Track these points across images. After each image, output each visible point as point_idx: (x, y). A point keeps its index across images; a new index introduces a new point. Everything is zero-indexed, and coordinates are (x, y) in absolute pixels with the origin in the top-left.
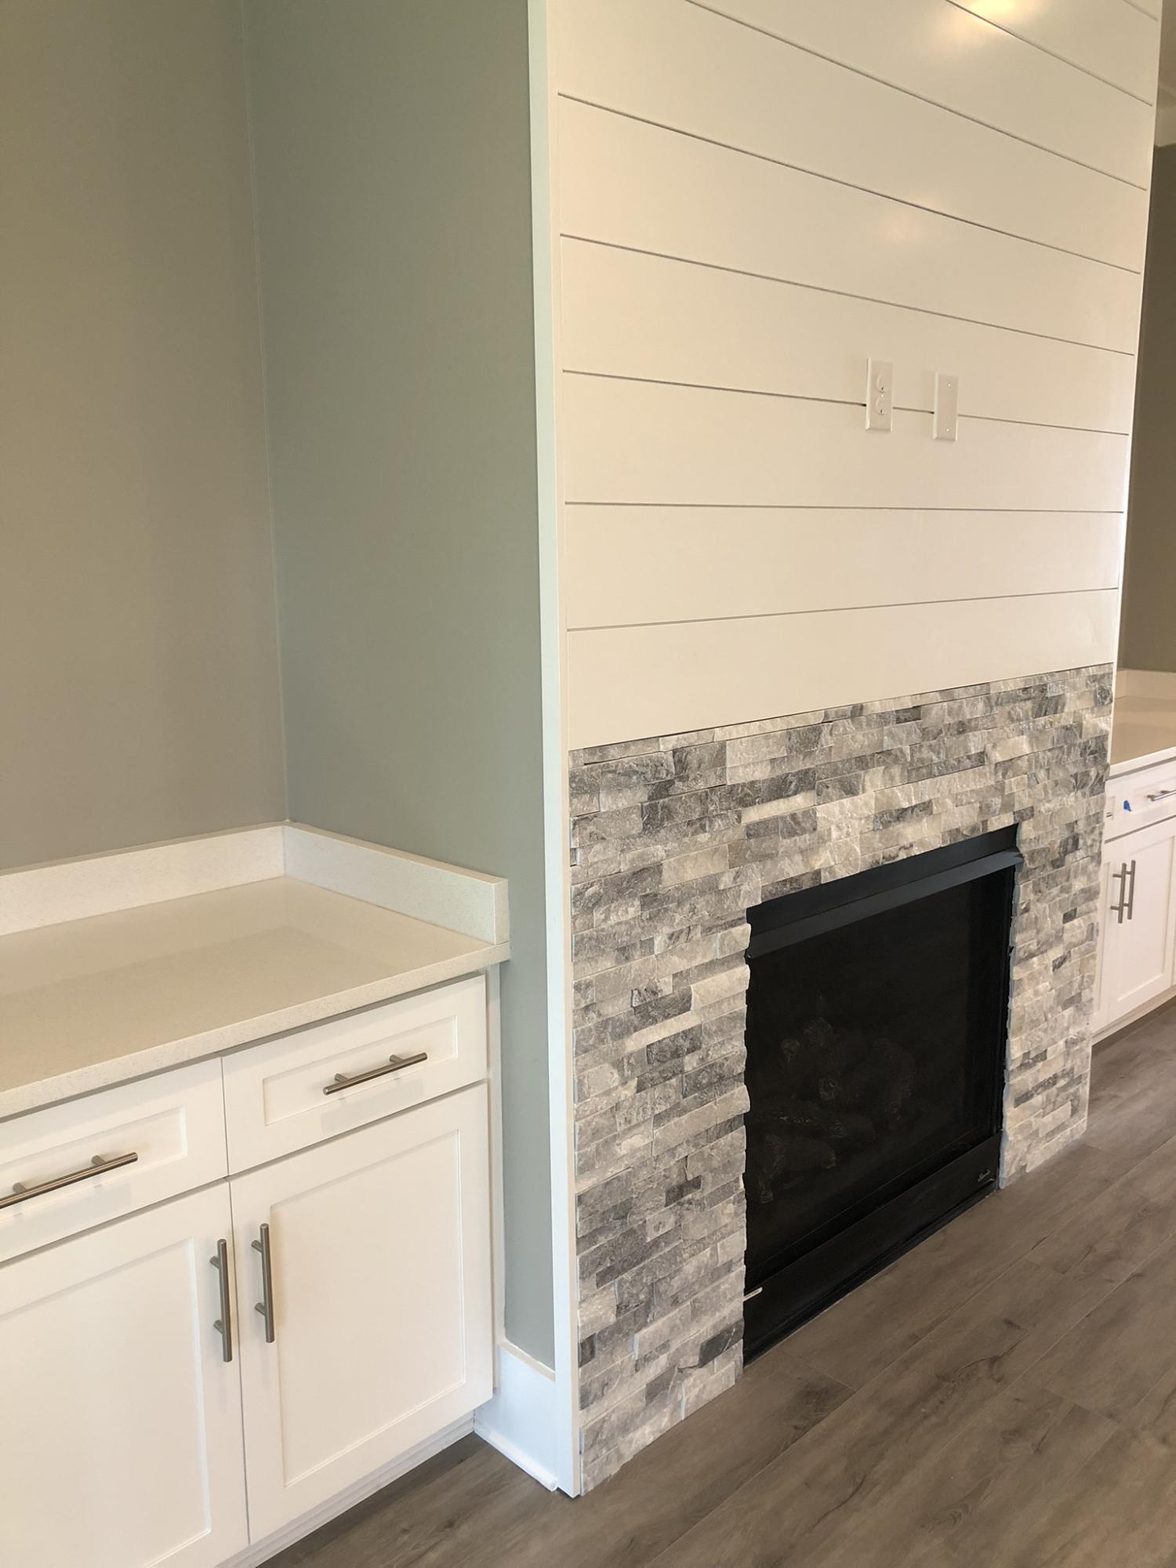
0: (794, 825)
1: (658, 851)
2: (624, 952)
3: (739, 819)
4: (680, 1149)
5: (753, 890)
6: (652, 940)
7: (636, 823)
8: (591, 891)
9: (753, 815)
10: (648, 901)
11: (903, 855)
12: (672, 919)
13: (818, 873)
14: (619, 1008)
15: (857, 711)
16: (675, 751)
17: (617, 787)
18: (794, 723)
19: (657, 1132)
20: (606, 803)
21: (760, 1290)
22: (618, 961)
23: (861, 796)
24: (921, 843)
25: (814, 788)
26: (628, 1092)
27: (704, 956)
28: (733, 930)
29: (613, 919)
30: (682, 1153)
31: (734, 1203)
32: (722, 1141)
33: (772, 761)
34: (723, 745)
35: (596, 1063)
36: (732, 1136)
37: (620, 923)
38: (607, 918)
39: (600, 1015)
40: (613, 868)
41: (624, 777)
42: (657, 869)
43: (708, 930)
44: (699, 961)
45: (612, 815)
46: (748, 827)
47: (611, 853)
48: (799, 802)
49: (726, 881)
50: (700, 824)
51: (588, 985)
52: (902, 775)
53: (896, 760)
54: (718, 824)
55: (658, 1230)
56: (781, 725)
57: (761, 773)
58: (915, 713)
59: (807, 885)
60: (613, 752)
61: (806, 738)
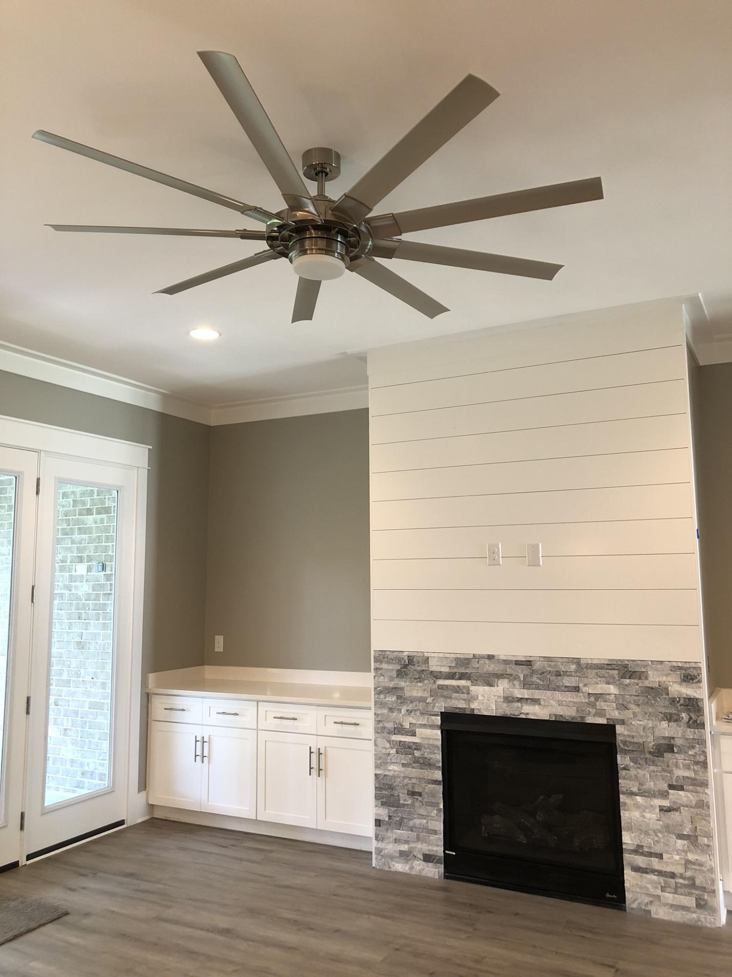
0: (457, 690)
1: (402, 684)
2: (391, 710)
3: (435, 682)
4: (412, 779)
5: (441, 706)
6: (401, 709)
7: (394, 674)
8: (378, 689)
9: (441, 682)
10: (399, 697)
11: (523, 716)
12: (408, 706)
13: (473, 710)
14: (390, 725)
15: (490, 657)
16: (408, 656)
17: (388, 662)
18: (458, 656)
19: (403, 769)
20: (385, 666)
21: (454, 854)
22: (389, 711)
23: (496, 688)
24: (534, 714)
25: (470, 679)
26: (393, 751)
27: (422, 721)
28: (432, 717)
29: (387, 699)
30: (414, 781)
31: (437, 811)
32: (430, 786)
33: (450, 667)
34: (428, 658)
35: (380, 738)
36: (435, 787)
37: (389, 701)
38: (385, 698)
39: (383, 725)
40: (387, 685)
41: (390, 661)
42: (402, 689)
43: (422, 714)
44: (420, 722)
45: (387, 670)
46: (438, 685)
47: (386, 680)
48: (463, 683)
49: (429, 700)
50: (420, 680)
51: (378, 715)
52: (520, 685)
53: (515, 679)
54: (426, 682)
55: (405, 801)
56: (454, 656)
57: (445, 669)
58: (528, 663)
59: (468, 712)
60: (387, 653)
61: (463, 662)
